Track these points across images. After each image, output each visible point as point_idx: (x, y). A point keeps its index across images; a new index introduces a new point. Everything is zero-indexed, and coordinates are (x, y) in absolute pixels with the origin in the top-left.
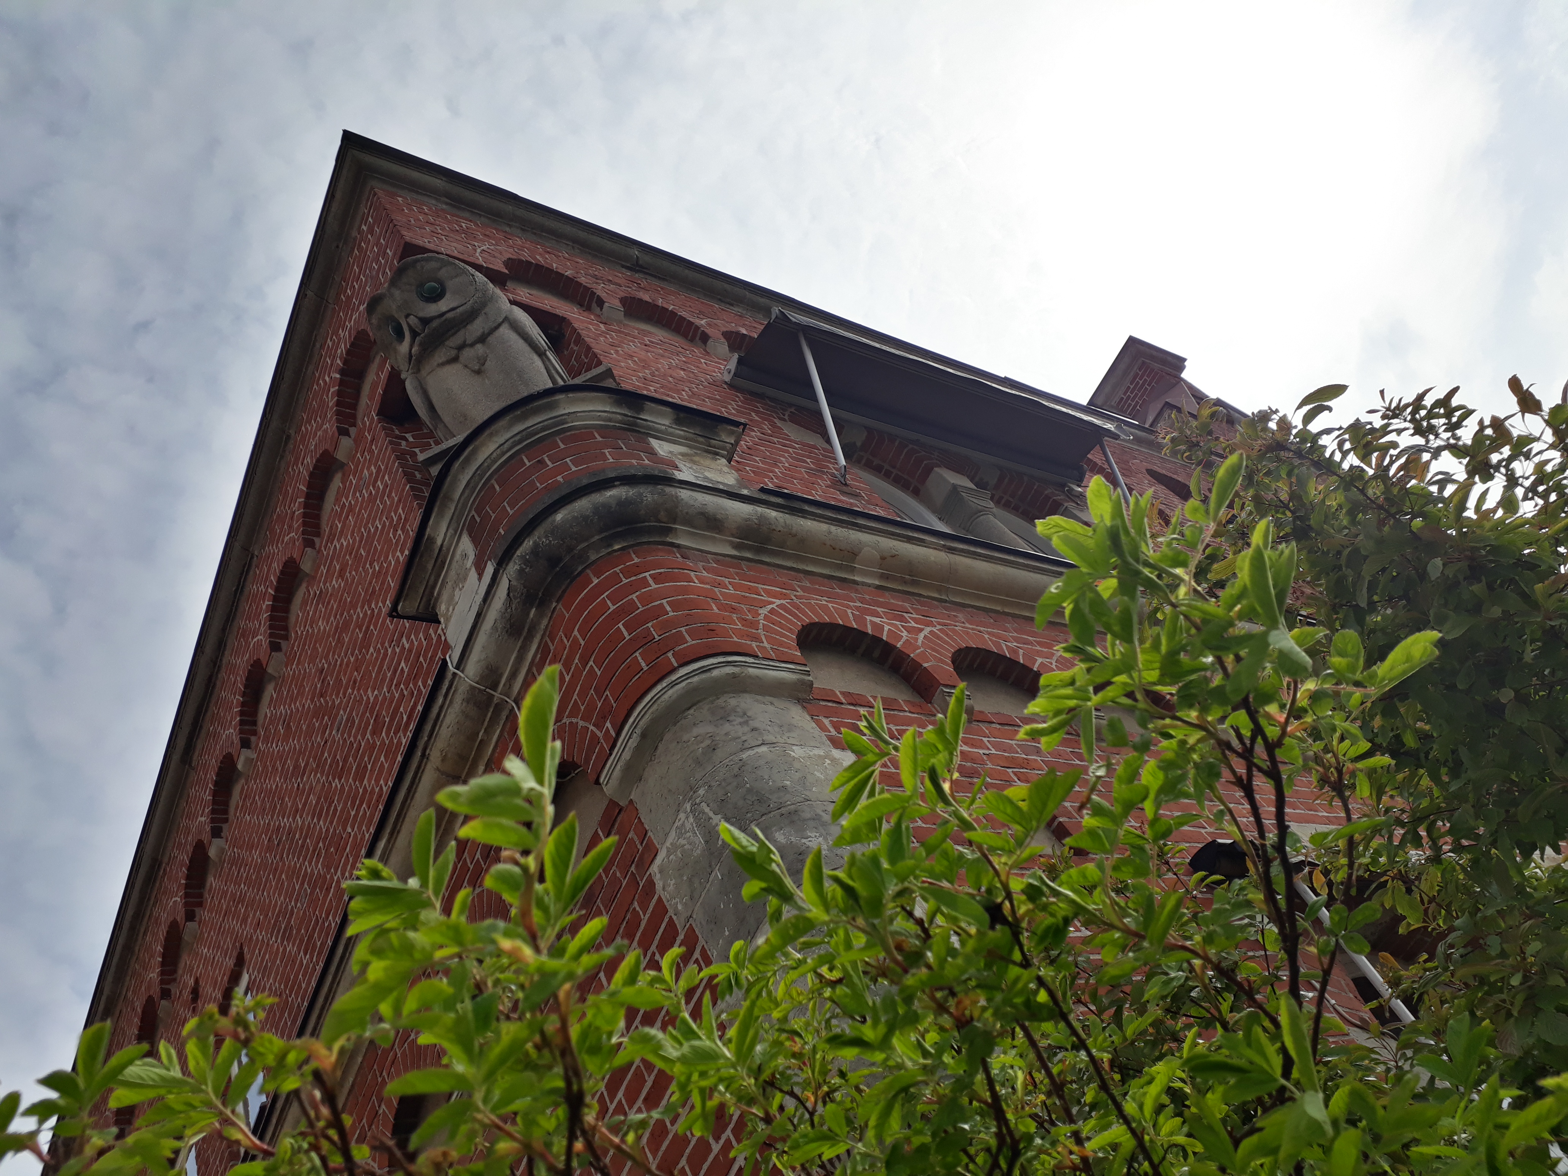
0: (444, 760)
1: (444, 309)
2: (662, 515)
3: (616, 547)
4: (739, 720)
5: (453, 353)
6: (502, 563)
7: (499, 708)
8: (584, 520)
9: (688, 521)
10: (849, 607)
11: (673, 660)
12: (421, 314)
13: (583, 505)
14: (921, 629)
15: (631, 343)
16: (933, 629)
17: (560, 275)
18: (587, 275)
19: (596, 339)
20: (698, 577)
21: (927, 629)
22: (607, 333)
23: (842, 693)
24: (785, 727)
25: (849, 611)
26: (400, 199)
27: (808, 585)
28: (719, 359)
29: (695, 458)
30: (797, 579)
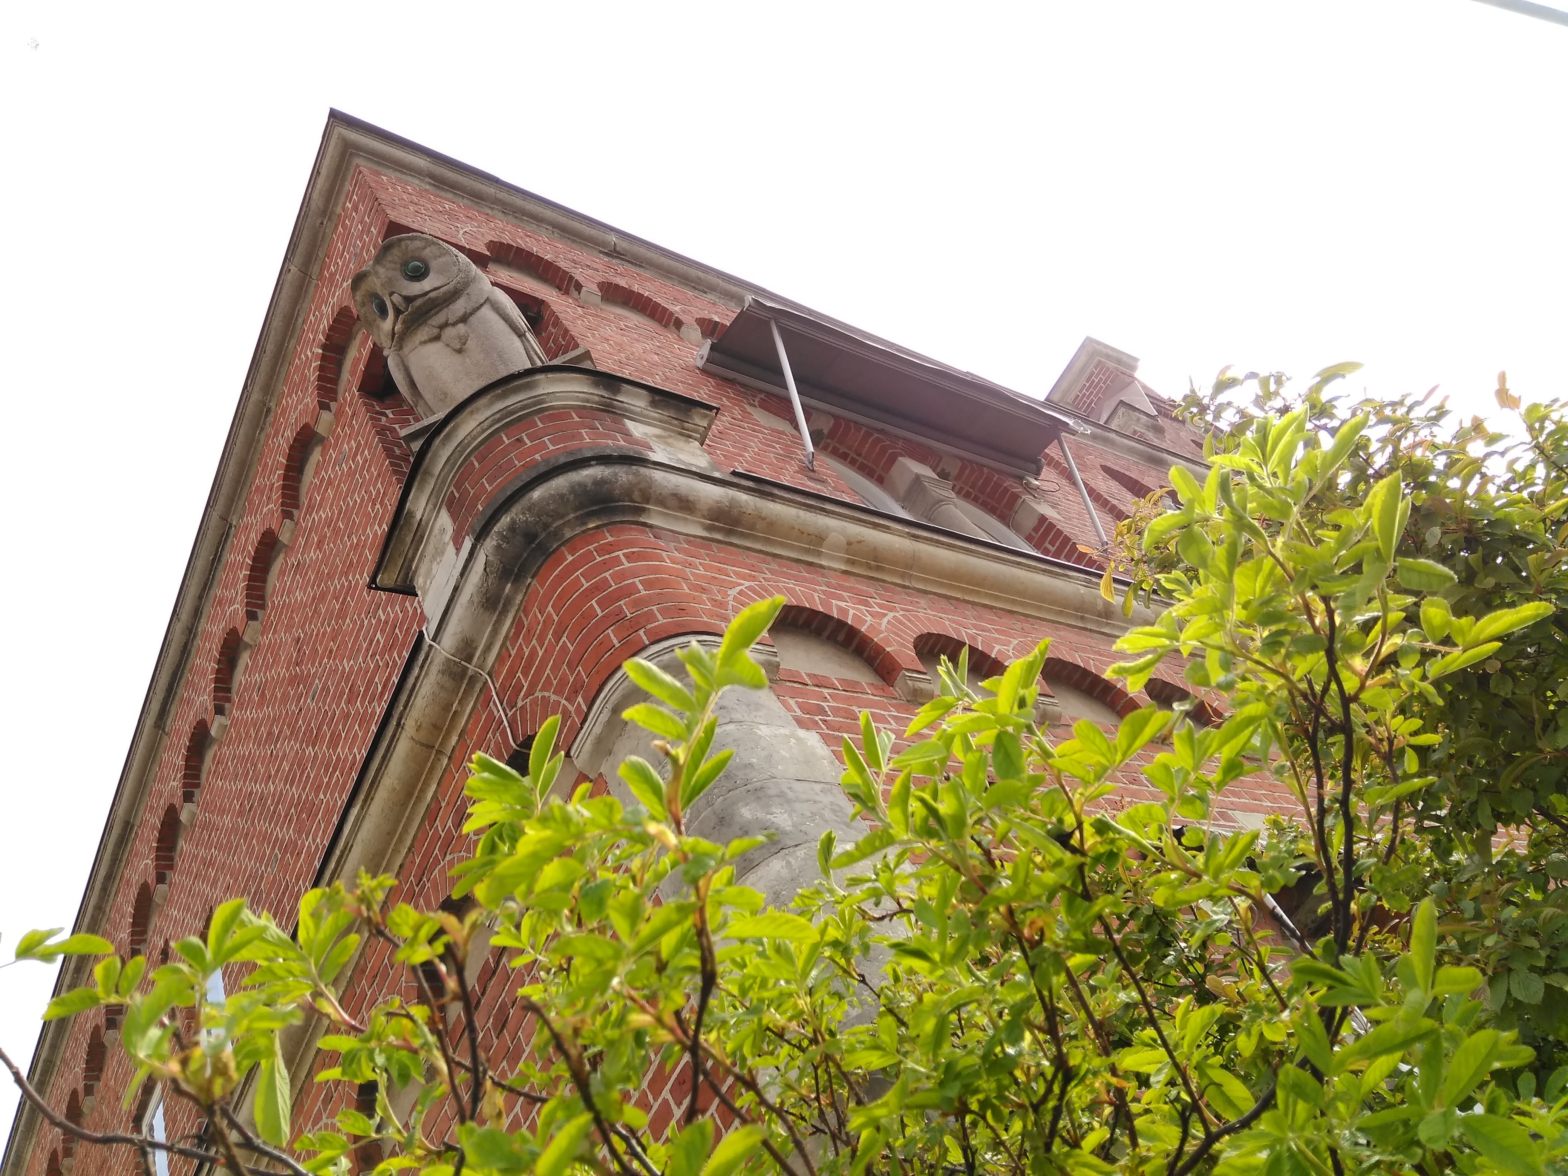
0: (419, 728)
1: (428, 289)
2: (636, 495)
3: (591, 526)
5: (436, 331)
6: (480, 537)
7: (473, 680)
8: (561, 498)
9: (661, 502)
10: (815, 591)
11: (644, 638)
12: (404, 293)
13: (560, 483)
14: (884, 614)
15: (607, 327)
16: (897, 614)
17: (540, 259)
18: (565, 259)
19: (574, 322)
20: (669, 557)
21: (891, 614)
22: (585, 317)
23: (808, 675)
24: (754, 706)
25: (815, 594)
26: (384, 177)
27: (776, 567)
28: (691, 344)
29: (669, 440)
30: (764, 561)
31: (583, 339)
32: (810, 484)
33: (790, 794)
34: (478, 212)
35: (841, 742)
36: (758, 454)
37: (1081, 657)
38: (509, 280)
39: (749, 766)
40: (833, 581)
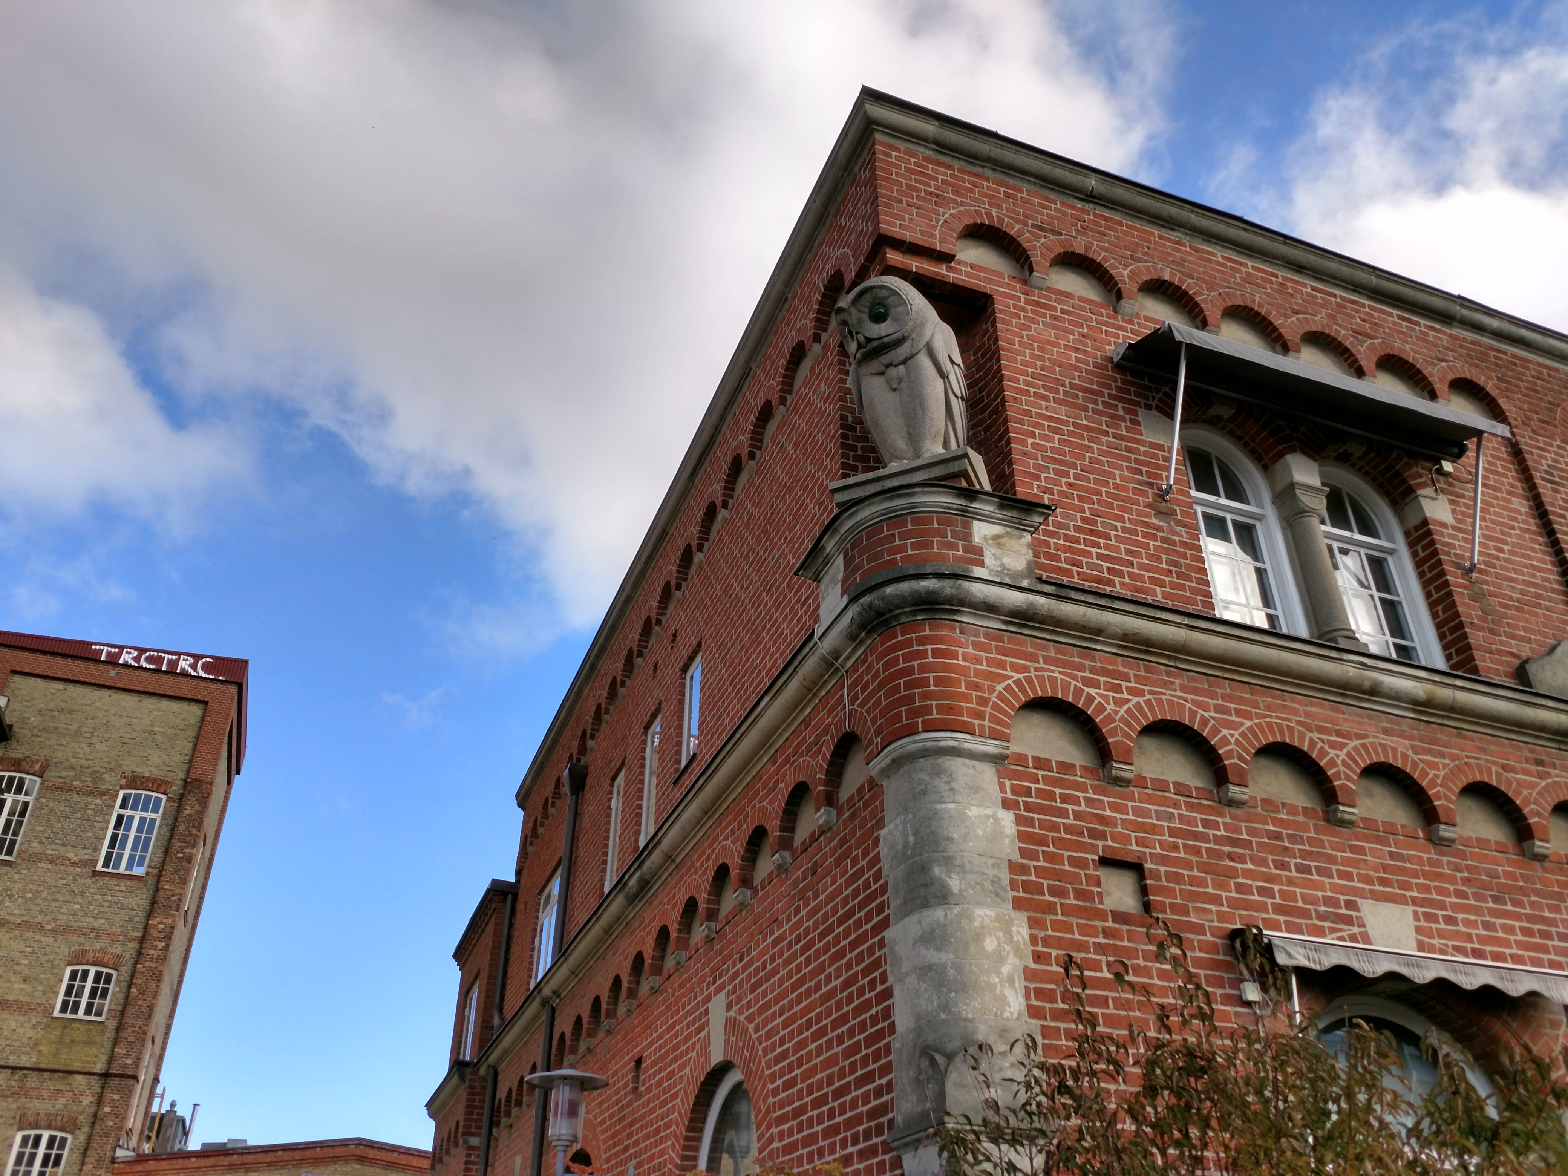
0: (805, 678)
1: (884, 333)
2: (955, 601)
3: (920, 618)
4: (946, 779)
5: (883, 367)
6: (853, 600)
7: (836, 671)
8: (903, 596)
9: (972, 605)
10: (1075, 678)
11: (921, 724)
12: (867, 332)
13: (905, 586)
14: (1128, 701)
15: (1041, 319)
16: (1141, 700)
17: (1006, 234)
18: (1033, 226)
19: (1009, 323)
20: (963, 654)
21: (1135, 700)
22: (1024, 310)
23: (1034, 758)
24: (975, 789)
25: (1073, 683)
26: (894, 154)
27: (1052, 654)
28: (1124, 320)
29: (1003, 541)
30: (1044, 649)
31: (1007, 350)
32: (1154, 521)
33: (968, 866)
34: (969, 173)
35: (1030, 822)
36: (1117, 487)
37: (1311, 739)
38: (967, 274)
39: (950, 839)
40: (1099, 664)
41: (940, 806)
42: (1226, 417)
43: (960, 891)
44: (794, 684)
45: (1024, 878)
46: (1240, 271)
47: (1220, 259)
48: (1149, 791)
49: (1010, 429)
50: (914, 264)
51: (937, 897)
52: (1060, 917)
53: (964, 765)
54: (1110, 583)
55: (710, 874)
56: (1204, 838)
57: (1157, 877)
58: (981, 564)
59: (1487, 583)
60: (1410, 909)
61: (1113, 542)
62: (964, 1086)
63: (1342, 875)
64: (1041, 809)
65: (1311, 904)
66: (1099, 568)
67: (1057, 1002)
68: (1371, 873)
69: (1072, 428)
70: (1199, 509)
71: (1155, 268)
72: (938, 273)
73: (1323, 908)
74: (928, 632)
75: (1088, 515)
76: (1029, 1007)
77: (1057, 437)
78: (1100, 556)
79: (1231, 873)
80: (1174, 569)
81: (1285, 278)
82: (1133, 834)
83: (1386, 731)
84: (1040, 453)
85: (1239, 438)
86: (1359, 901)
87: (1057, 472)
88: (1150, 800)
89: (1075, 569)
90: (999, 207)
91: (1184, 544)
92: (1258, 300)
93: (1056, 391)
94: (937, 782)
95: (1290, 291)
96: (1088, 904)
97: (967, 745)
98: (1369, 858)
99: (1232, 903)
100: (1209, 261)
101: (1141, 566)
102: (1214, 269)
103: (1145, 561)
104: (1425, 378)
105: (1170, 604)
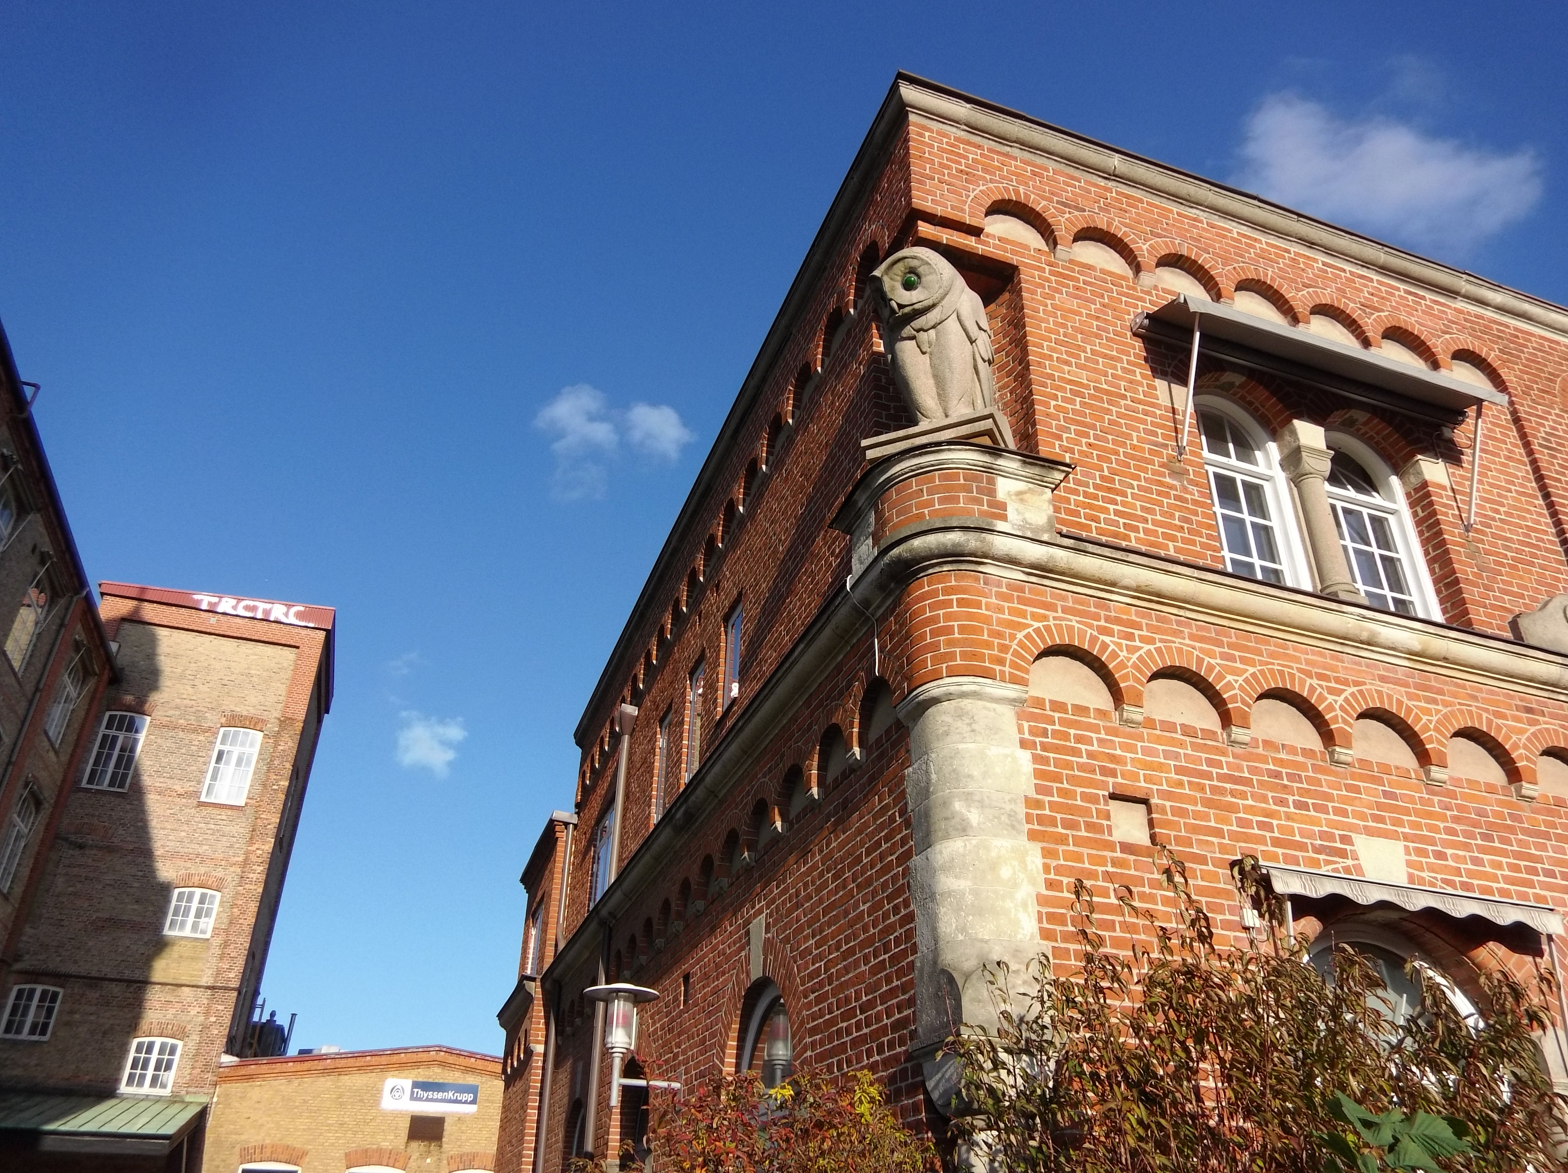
1: (915, 300)
2: (979, 554)
5: (914, 333)
6: (881, 554)
8: (929, 548)
9: (997, 558)
11: (946, 670)
12: (899, 301)
13: (934, 538)
14: (1140, 648)
15: (1064, 290)
16: (1152, 647)
17: (1032, 210)
18: (1058, 202)
19: (1034, 293)
20: (987, 604)
21: (1147, 647)
22: (1049, 281)
23: (1050, 701)
24: (994, 730)
25: (1089, 631)
26: (927, 134)
27: (1071, 604)
28: (1142, 291)
29: (1025, 497)
30: (1064, 599)
31: (1032, 317)
32: (1168, 480)
33: (987, 802)
34: (998, 153)
35: (1045, 761)
36: (1134, 447)
37: (1311, 685)
38: (995, 246)
39: (970, 776)
40: (1113, 614)
41: (961, 746)
42: (1237, 384)
43: (979, 824)
44: (827, 632)
45: (1039, 812)
46: (1254, 247)
47: (1235, 235)
48: (1158, 732)
49: (1034, 392)
50: (945, 236)
51: (957, 830)
52: (1071, 848)
53: (985, 708)
54: (1126, 538)
55: (750, 808)
56: (1208, 776)
57: (1163, 811)
58: (1004, 518)
59: (1482, 541)
60: (1400, 845)
61: (1129, 499)
62: (980, 1001)
63: (1338, 811)
64: (1056, 749)
65: (1308, 838)
66: (1116, 524)
67: (1067, 925)
68: (1365, 810)
69: (1092, 392)
70: (1211, 470)
71: (1173, 243)
72: (967, 245)
73: (1319, 842)
74: (953, 583)
75: (1106, 473)
76: (1041, 929)
77: (1078, 399)
78: (1117, 513)
79: (1232, 808)
80: (1186, 526)
81: (1296, 254)
82: (1142, 772)
83: (1383, 679)
84: (1062, 415)
85: (1250, 403)
86: (1353, 835)
87: (1077, 433)
88: (1158, 740)
89: (1094, 524)
90: (1026, 184)
91: (1195, 502)
92: (1269, 275)
93: (1078, 357)
94: (959, 724)
95: (1302, 266)
96: (1098, 836)
97: (988, 690)
98: (1363, 796)
99: (1234, 836)
100: (1225, 237)
101: (1155, 523)
102: (1227, 244)
103: (1159, 517)
104: (1428, 349)
105: (1182, 558)
